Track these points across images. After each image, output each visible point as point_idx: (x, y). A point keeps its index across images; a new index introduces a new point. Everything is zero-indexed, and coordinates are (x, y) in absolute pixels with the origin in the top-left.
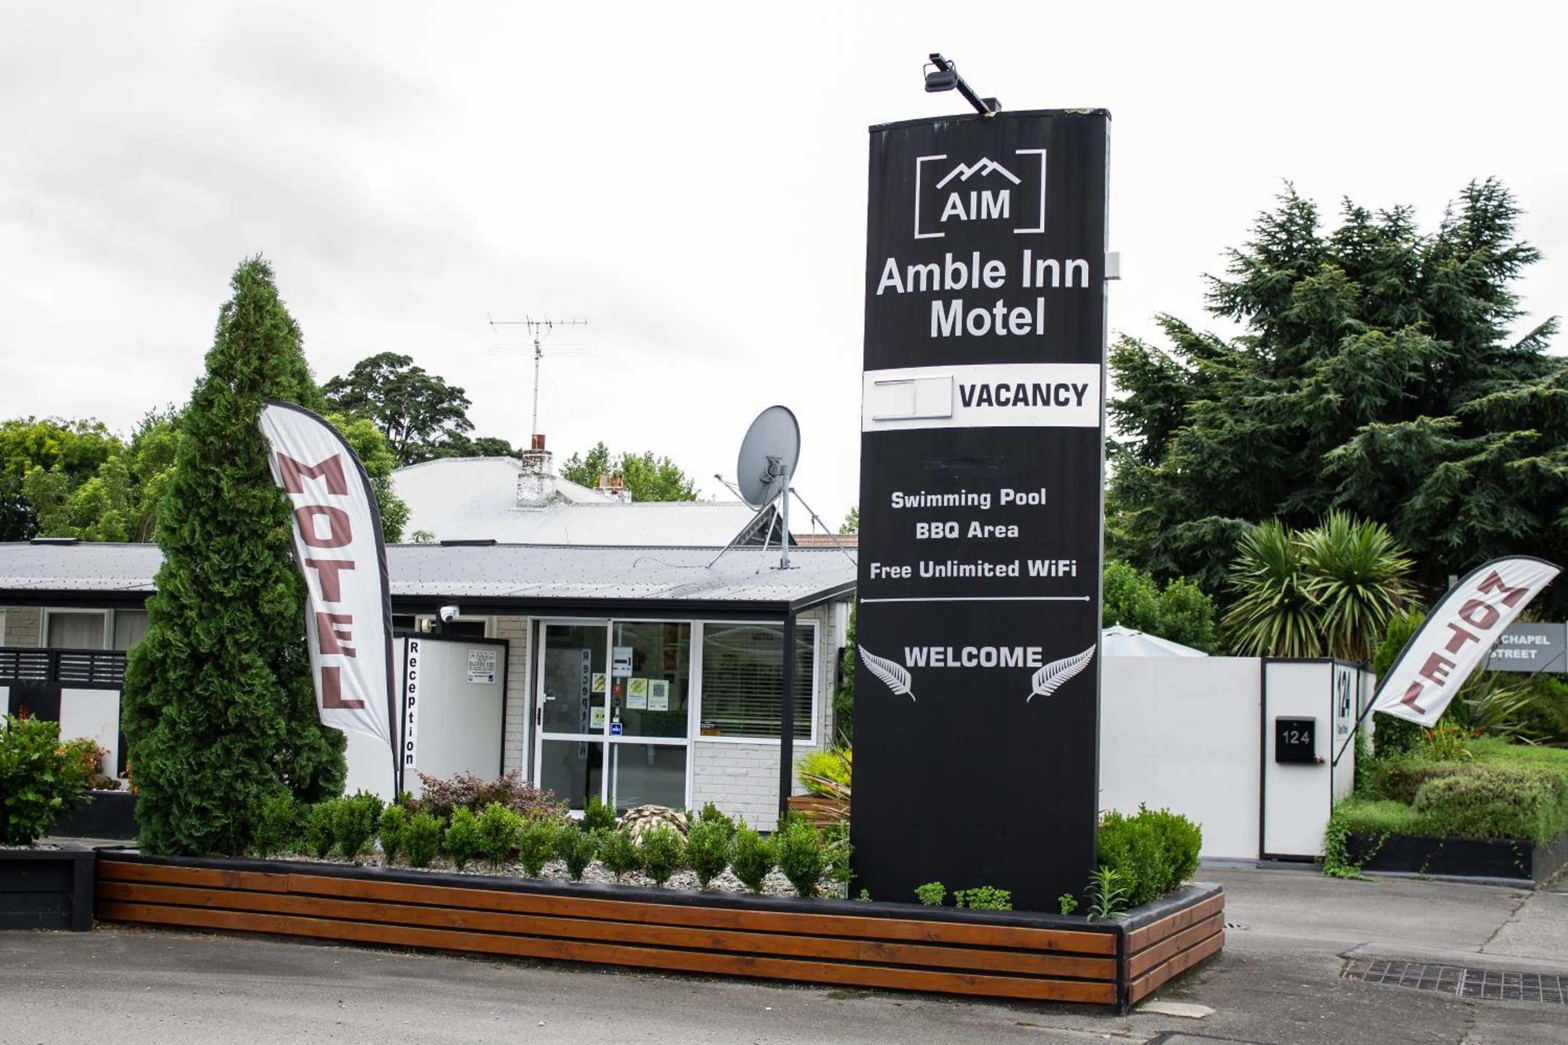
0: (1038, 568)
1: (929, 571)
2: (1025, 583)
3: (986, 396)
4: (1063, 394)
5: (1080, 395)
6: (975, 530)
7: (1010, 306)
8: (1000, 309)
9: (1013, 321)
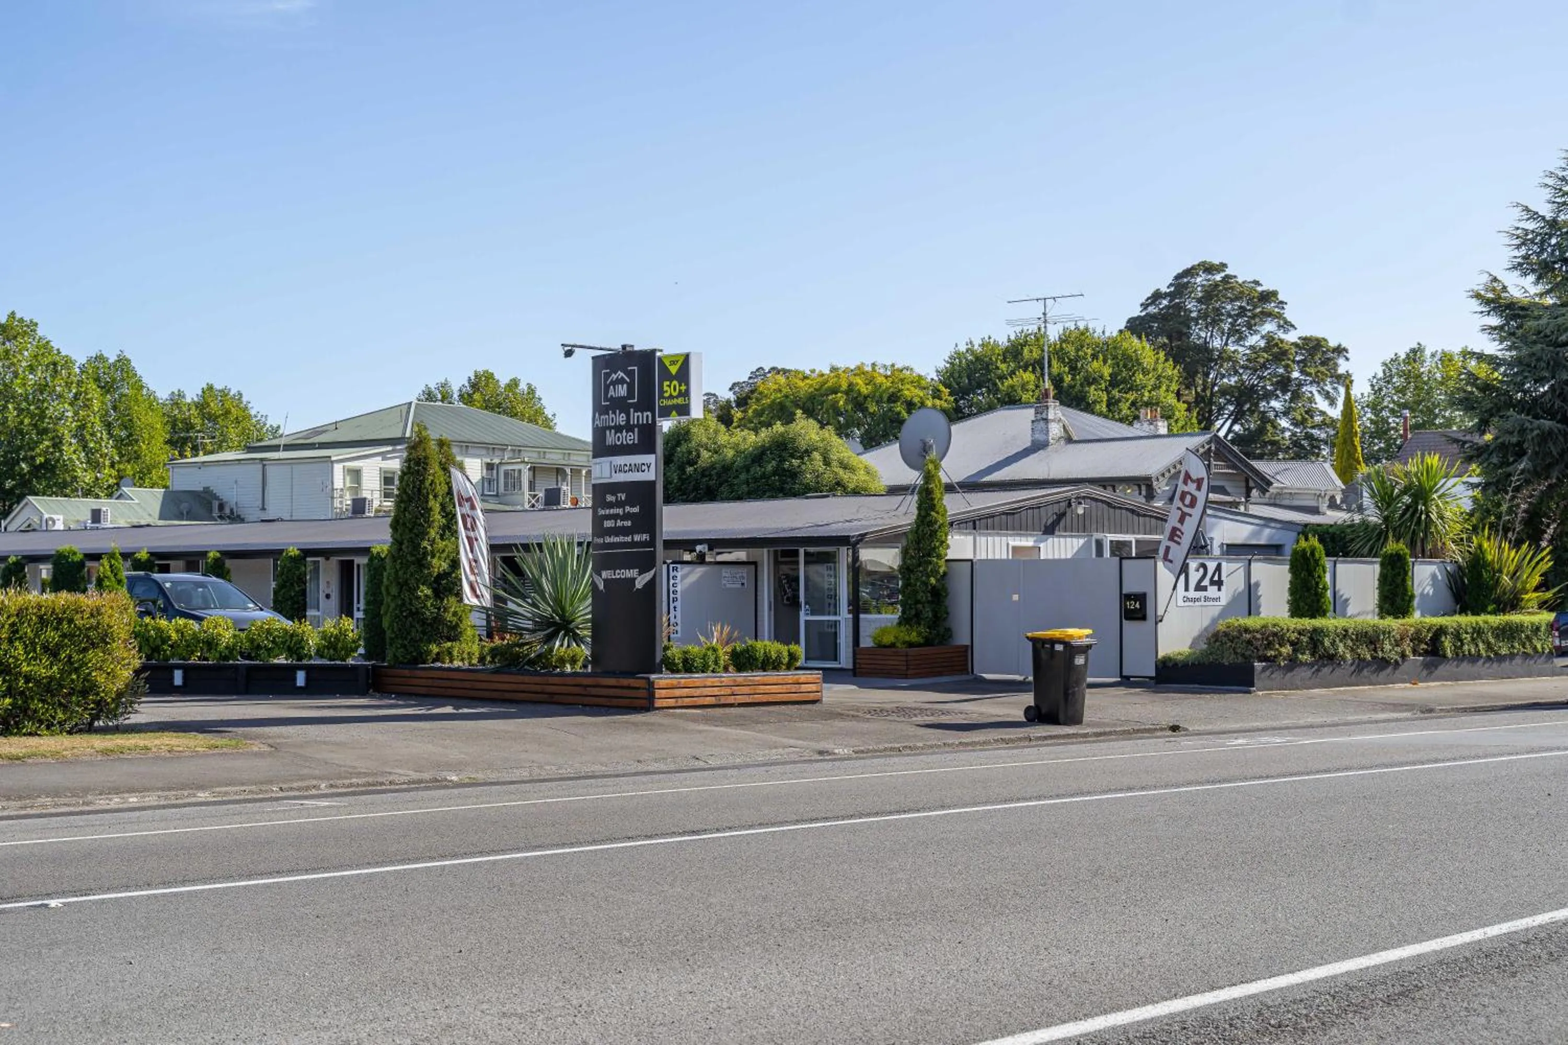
0: (637, 538)
1: (609, 540)
2: (634, 544)
3: (620, 469)
4: (644, 467)
5: (649, 467)
6: (619, 523)
7: (627, 432)
8: (624, 433)
9: (629, 438)
